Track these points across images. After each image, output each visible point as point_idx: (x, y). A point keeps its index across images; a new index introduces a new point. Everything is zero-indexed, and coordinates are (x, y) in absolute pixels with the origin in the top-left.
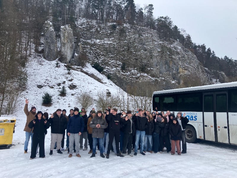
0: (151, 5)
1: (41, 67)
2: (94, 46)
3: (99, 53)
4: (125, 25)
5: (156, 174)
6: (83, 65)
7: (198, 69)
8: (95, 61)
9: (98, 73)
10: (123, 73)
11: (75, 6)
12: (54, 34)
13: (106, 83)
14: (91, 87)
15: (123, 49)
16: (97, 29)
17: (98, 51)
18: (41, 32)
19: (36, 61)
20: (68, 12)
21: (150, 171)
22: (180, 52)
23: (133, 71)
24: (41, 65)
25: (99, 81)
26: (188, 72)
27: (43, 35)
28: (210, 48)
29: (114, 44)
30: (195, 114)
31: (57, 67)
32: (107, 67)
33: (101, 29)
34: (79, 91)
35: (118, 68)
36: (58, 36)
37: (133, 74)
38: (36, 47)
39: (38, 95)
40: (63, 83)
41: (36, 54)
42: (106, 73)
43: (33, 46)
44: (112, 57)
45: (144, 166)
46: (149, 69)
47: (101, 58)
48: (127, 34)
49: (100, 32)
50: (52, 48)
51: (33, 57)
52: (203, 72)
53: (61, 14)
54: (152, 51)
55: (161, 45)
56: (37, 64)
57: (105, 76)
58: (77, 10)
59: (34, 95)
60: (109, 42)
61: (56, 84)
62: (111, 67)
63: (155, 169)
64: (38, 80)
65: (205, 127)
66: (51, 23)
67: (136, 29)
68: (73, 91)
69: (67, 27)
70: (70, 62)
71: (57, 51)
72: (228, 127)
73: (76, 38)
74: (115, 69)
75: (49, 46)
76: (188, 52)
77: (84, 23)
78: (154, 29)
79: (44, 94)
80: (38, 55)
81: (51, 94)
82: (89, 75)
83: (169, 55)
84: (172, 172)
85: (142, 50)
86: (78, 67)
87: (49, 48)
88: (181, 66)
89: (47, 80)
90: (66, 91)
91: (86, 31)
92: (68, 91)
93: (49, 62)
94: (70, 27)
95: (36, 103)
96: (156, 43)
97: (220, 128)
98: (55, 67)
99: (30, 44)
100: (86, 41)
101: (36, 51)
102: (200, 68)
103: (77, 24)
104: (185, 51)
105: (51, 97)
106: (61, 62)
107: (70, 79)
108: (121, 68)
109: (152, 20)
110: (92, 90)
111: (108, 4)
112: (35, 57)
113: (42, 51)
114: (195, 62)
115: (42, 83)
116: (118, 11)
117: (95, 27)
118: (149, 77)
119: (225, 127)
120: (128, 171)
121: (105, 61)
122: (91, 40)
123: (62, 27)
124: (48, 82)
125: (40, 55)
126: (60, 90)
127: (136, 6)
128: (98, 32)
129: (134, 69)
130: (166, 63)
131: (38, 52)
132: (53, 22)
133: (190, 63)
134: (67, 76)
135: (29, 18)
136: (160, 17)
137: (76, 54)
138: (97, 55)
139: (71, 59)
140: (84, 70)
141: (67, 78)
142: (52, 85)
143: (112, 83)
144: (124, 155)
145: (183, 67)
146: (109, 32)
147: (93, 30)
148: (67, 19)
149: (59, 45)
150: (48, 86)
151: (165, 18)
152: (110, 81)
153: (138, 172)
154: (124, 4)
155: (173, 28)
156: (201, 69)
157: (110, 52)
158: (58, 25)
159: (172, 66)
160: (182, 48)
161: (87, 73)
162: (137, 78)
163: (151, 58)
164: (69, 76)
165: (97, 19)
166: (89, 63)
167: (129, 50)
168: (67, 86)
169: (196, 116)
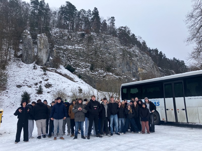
0: (113, 18)
1: (20, 69)
2: (66, 50)
3: (71, 57)
4: (92, 34)
5: (133, 147)
6: (57, 67)
7: (153, 68)
8: (68, 63)
9: (71, 73)
10: (92, 73)
11: (50, 19)
12: (32, 41)
13: (78, 82)
14: (65, 86)
15: (91, 53)
16: (69, 37)
17: (70, 55)
18: (20, 40)
19: (15, 65)
20: (43, 23)
21: (128, 146)
22: (138, 55)
23: (100, 71)
24: (20, 68)
25: (71, 80)
26: (145, 71)
27: (21, 42)
28: (161, 51)
29: (83, 49)
30: (158, 100)
31: (34, 69)
32: (78, 68)
33: (72, 37)
34: (54, 89)
35: (87, 69)
36: (35, 43)
37: (100, 74)
38: (15, 52)
39: (18, 94)
40: (40, 83)
41: (16, 58)
42: (77, 73)
43: (13, 52)
44: (82, 60)
45: (122, 143)
46: (113, 69)
47: (73, 61)
48: (94, 40)
49: (72, 40)
50: (30, 53)
51: (13, 61)
52: (157, 70)
53: (37, 24)
54: (115, 54)
55: (122, 49)
56: (16, 67)
57: (77, 76)
58: (51, 21)
59: (14, 94)
60: (79, 48)
61: (33, 84)
62: (81, 68)
63: (132, 144)
64: (17, 81)
65: (167, 111)
66: (29, 32)
67: (101, 37)
68: (49, 90)
69: (43, 35)
70: (45, 65)
71: (34, 55)
72: (185, 109)
73: (51, 45)
74: (85, 69)
75: (27, 51)
76: (145, 54)
77: (58, 32)
78: (116, 36)
79: (23, 93)
80: (17, 60)
81: (29, 92)
82: (62, 75)
83: (129, 57)
84: (146, 146)
85: (107, 54)
86: (53, 69)
87: (27, 53)
88: (139, 66)
89: (25, 80)
90: (42, 90)
91: (59, 38)
92: (44, 89)
93: (27, 65)
94: (45, 35)
95: (15, 101)
96: (118, 48)
97: (179, 111)
98: (32, 69)
99: (9, 50)
100: (59, 46)
101: (16, 55)
102: (155, 67)
103: (52, 33)
104: (142, 54)
105: (29, 95)
106: (38, 65)
107: (46, 79)
108: (90, 69)
109: (114, 29)
110: (66, 88)
111: (78, 17)
112: (15, 61)
113: (21, 56)
114: (151, 63)
115: (21, 82)
116: (86, 22)
117: (67, 35)
118: (114, 75)
119: (183, 110)
120: (109, 147)
121: (76, 63)
122: (64, 46)
123: (38, 35)
124: (26, 82)
125: (19, 59)
126: (37, 88)
127: (101, 18)
128: (70, 39)
129: (101, 70)
130: (127, 64)
131: (17, 57)
132: (31, 31)
133: (146, 64)
134: (43, 76)
135: (9, 28)
136: (121, 27)
137: (51, 58)
138: (69, 59)
139: (46, 62)
140: (58, 71)
141: (43, 78)
142: (30, 84)
143: (82, 81)
144: (102, 135)
145: (141, 67)
146: (79, 39)
147: (66, 38)
148: (43, 29)
149: (36, 50)
150: (27, 85)
151: (125, 28)
152: (80, 79)
153: (118, 147)
154: (91, 16)
155: (131, 36)
156: (156, 69)
157: (81, 56)
158: (35, 33)
159: (132, 66)
160: (139, 51)
161: (60, 74)
162: (104, 77)
163: (115, 60)
164: (45, 76)
165: (68, 29)
166: (62, 65)
167: (96, 53)
168: (43, 85)
169: (159, 102)
